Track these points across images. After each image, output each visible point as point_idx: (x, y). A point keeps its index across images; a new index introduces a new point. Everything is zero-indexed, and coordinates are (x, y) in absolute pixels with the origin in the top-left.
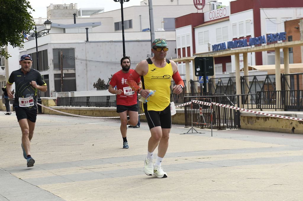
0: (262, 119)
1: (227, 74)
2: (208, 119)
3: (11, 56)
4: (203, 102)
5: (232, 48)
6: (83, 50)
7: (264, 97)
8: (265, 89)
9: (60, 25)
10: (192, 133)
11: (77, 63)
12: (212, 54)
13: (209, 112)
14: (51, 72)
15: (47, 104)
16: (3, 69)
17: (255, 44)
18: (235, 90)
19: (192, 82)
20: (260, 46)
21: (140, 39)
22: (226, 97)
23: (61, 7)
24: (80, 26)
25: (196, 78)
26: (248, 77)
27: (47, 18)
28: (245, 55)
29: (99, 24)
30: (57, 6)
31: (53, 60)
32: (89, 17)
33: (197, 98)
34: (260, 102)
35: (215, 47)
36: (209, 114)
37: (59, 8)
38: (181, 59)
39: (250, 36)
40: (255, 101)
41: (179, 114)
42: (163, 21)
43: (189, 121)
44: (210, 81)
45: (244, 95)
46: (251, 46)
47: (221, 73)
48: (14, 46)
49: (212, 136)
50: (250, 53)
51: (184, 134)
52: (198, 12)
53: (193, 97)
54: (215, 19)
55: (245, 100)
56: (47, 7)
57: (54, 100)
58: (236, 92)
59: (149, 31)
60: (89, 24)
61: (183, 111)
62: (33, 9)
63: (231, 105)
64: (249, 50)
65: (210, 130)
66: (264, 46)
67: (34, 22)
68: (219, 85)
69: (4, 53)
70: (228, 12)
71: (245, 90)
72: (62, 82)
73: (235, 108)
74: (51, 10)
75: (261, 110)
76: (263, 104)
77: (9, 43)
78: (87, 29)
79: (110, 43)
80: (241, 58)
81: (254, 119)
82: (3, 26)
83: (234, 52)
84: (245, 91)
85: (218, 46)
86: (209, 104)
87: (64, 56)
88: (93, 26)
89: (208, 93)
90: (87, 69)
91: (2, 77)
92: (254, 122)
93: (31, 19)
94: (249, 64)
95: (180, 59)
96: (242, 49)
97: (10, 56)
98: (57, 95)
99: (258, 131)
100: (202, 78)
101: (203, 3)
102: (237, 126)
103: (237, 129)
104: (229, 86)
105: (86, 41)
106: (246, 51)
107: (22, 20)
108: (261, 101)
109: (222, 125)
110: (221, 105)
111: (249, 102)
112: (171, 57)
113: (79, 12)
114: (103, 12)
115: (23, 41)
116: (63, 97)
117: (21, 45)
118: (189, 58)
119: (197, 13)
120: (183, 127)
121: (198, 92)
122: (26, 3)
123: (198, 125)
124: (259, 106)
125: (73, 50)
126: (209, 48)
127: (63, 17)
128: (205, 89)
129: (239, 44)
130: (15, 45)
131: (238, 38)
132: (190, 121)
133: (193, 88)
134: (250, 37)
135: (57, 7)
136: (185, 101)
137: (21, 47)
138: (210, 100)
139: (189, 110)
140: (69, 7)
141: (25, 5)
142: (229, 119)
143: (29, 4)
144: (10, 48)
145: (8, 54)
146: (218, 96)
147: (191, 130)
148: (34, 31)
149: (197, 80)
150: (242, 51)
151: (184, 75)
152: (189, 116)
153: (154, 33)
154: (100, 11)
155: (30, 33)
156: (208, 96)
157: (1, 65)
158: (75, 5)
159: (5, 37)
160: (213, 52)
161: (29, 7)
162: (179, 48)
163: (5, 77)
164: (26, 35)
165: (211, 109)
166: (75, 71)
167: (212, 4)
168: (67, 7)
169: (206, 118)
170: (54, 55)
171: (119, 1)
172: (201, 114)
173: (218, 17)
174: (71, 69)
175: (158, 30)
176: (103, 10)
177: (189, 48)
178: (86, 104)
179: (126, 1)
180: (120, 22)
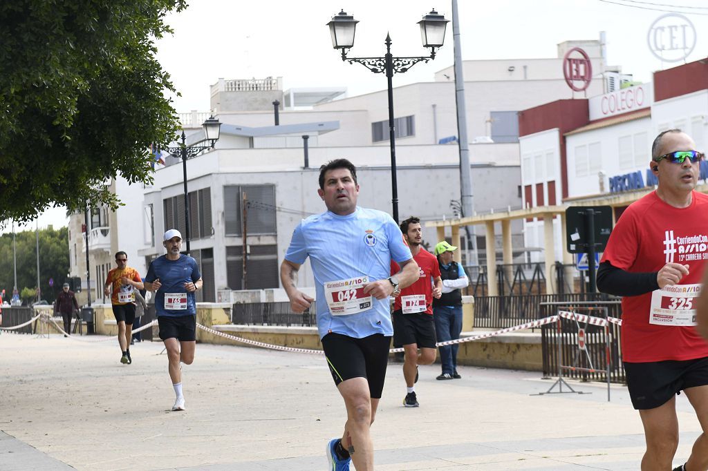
2: (598, 359)
3: (124, 205)
4: (586, 317)
6: (295, 188)
9: (240, 129)
10: (561, 392)
11: (281, 219)
12: (608, 200)
13: (602, 341)
14: (219, 241)
15: (207, 321)
16: (105, 235)
19: (560, 268)
23: (244, 86)
24: (290, 130)
25: (570, 259)
27: (210, 111)
29: (333, 127)
30: (233, 83)
31: (223, 213)
32: (310, 108)
33: (571, 308)
35: (615, 182)
36: (602, 347)
37: (239, 88)
38: (533, 211)
41: (527, 346)
42: (488, 118)
43: (552, 364)
46: (705, 179)
48: (131, 179)
49: (609, 400)
51: (541, 394)
52: (576, 98)
53: (561, 305)
54: (617, 113)
56: (211, 86)
57: (227, 310)
59: (455, 142)
60: (309, 126)
61: (537, 338)
62: (176, 92)
65: (605, 385)
67: (180, 123)
69: (107, 197)
70: (647, 97)
72: (244, 266)
74: (222, 92)
77: (118, 172)
78: (306, 138)
82: (104, 131)
85: (624, 180)
86: (601, 322)
87: (249, 203)
88: (319, 131)
89: (598, 294)
91: (101, 254)
93: (173, 115)
95: (530, 210)
98: (233, 298)
100: (584, 258)
101: (587, 75)
105: (304, 168)
107: (150, 119)
112: (509, 207)
113: (288, 97)
114: (343, 98)
115: (152, 168)
116: (247, 302)
117: (147, 177)
118: (552, 209)
119: (573, 100)
120: (536, 381)
121: (575, 291)
122: (161, 77)
123: (574, 372)
125: (271, 188)
126: (602, 184)
127: (248, 109)
128: (591, 285)
130: (133, 178)
132: (556, 363)
133: (562, 281)
134: (702, 159)
135: (234, 86)
136: (543, 315)
137: (147, 182)
138: (603, 311)
139: (553, 335)
140: (262, 85)
141: (157, 80)
143: (169, 80)
144: (120, 185)
145: (116, 200)
147: (558, 386)
148: (179, 143)
149: (571, 263)
151: (539, 250)
152: (554, 352)
153: (467, 146)
154: (337, 94)
155: (169, 148)
156: (600, 302)
157: (100, 226)
158: (277, 80)
159: (109, 159)
160: (612, 193)
161: (169, 86)
162: (528, 183)
163: (108, 252)
164: (159, 152)
165: (608, 334)
166: (276, 241)
167: (609, 78)
168: (258, 86)
169: (594, 355)
170: (226, 202)
171: (383, 70)
172: (582, 346)
173: (624, 109)
174: (267, 235)
175: (477, 142)
176: (344, 92)
177: (552, 184)
178: (301, 319)
179: (399, 70)
180: (386, 121)
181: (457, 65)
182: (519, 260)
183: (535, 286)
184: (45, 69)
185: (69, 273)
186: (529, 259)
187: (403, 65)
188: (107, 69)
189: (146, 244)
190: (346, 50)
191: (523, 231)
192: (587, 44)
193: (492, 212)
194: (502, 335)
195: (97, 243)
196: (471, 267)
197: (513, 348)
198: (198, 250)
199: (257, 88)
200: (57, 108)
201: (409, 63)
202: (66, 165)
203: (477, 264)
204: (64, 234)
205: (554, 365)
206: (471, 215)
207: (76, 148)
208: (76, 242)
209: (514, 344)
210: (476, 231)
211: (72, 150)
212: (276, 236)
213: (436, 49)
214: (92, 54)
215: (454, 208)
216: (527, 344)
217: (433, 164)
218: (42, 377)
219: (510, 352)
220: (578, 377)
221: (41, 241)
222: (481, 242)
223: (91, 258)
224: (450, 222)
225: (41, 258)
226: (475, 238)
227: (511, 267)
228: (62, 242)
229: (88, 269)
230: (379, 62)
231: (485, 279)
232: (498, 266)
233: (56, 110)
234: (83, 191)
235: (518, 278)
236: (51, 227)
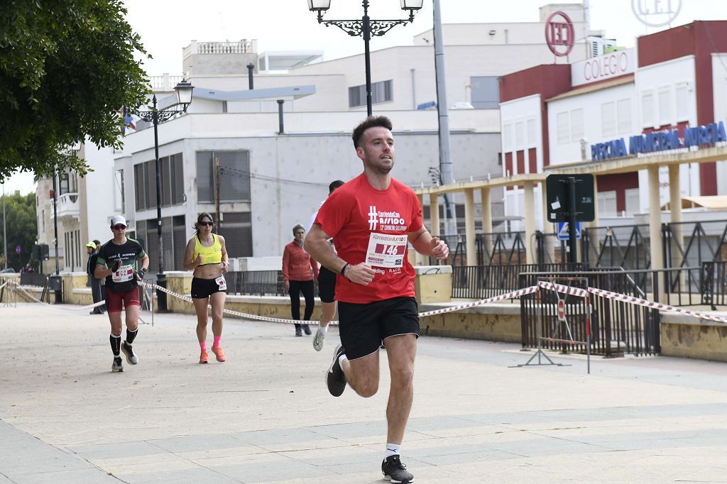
0: (716, 332)
1: (628, 217)
2: (579, 331)
3: (93, 171)
4: (566, 288)
5: (641, 152)
6: (269, 154)
7: (721, 275)
8: (723, 255)
9: (213, 93)
10: (540, 364)
11: (255, 186)
12: (590, 168)
13: (582, 313)
14: (191, 209)
15: (179, 289)
16: (74, 202)
17: (700, 143)
18: (648, 257)
19: (540, 237)
20: (711, 149)
21: (412, 128)
22: (625, 274)
23: (218, 49)
24: (265, 94)
25: (550, 228)
26: (681, 226)
27: (182, 74)
28: (674, 169)
29: (310, 91)
30: (206, 46)
31: (195, 180)
33: (551, 278)
34: (710, 288)
35: (597, 149)
36: (582, 319)
37: (212, 51)
38: (514, 179)
39: (687, 122)
40: (698, 284)
41: (506, 317)
42: (468, 83)
43: (531, 335)
44: (586, 233)
45: (671, 271)
46: (689, 147)
47: (614, 214)
48: (100, 144)
49: (589, 372)
50: (687, 165)
51: (519, 366)
52: (558, 63)
53: (541, 275)
54: (600, 78)
55: (673, 283)
56: (184, 48)
58: (650, 263)
59: (434, 107)
60: (284, 91)
61: (516, 309)
62: (147, 54)
63: (637, 295)
64: (683, 158)
65: (585, 357)
66: (722, 147)
67: (151, 87)
68: (608, 244)
69: (75, 162)
70: (630, 62)
71: (672, 256)
73: (647, 303)
74: (193, 55)
75: (714, 309)
76: (718, 294)
77: (87, 136)
78: (281, 102)
79: (337, 137)
80: (664, 176)
81: (695, 332)
82: (73, 94)
83: (646, 161)
84: (672, 261)
85: (607, 147)
86: (581, 292)
87: (222, 169)
88: (294, 96)
89: (579, 264)
90: (279, 203)
91: (70, 221)
92: (696, 337)
93: (145, 78)
94: (684, 192)
95: (510, 178)
96: (667, 155)
97: (89, 170)
99: (704, 362)
100: (565, 227)
102: (652, 347)
103: (652, 355)
104: (633, 247)
105: (279, 134)
106: (676, 159)
107: (120, 82)
108: (712, 288)
109: (614, 344)
110: (613, 294)
111: (684, 288)
112: (489, 175)
113: (262, 61)
114: (320, 61)
115: (123, 133)
117: (116, 142)
118: (533, 177)
119: (555, 65)
120: (514, 353)
121: (556, 261)
122: (131, 38)
123: (554, 343)
124: (707, 298)
125: (245, 154)
126: (583, 152)
127: (222, 73)
128: (572, 255)
129: (657, 142)
130: (102, 143)
131: (657, 127)
132: (535, 336)
133: (543, 251)
134: (687, 126)
135: (207, 49)
136: (523, 282)
137: (116, 147)
138: (584, 282)
139: (532, 306)
140: (236, 48)
141: (127, 42)
142: (632, 331)
143: (139, 42)
144: (89, 149)
145: (85, 166)
146: (605, 272)
147: (537, 358)
148: (149, 107)
149: (552, 232)
150: (666, 160)
151: (519, 219)
152: (533, 323)
153: (446, 113)
154: (313, 57)
155: (139, 112)
156: (580, 272)
157: (68, 192)
158: (251, 43)
159: (78, 122)
160: (593, 161)
161: (139, 47)
162: (508, 151)
163: (77, 219)
164: (129, 116)
165: (588, 305)
166: (250, 208)
167: (592, 43)
168: (232, 48)
169: (574, 326)
170: (199, 167)
171: (360, 33)
172: (562, 317)
173: (607, 74)
174: (241, 203)
175: (458, 107)
176: (321, 56)
177: (533, 151)
178: (275, 289)
179: (377, 33)
180: (363, 86)
181: (436, 29)
182: (498, 229)
183: (515, 256)
184: (11, 30)
185: (37, 240)
186: (509, 228)
187: (381, 28)
188: (75, 30)
189: (116, 211)
190: (322, 12)
191: (503, 200)
192: (571, 7)
193: (472, 180)
194: (480, 305)
195: (65, 209)
196: (449, 236)
197: (492, 319)
198: (169, 218)
199: (231, 51)
200: (24, 70)
201: (387, 26)
202: (33, 129)
203: (456, 234)
204: (32, 200)
205: (533, 336)
206: (450, 183)
207: (44, 112)
208: (44, 209)
209: (492, 315)
210: (455, 199)
211: (40, 113)
212: (249, 203)
213: (414, 11)
214: (60, 14)
215: (433, 176)
216: (505, 315)
217: (412, 131)
218: (8, 347)
219: (489, 323)
220: (558, 348)
221: (7, 207)
222: (460, 210)
223: (60, 224)
224: (429, 189)
225: (8, 224)
226: (454, 206)
227: (491, 237)
228: (29, 208)
229: (56, 236)
230: (356, 25)
231: (463, 248)
232: (477, 235)
233: (23, 72)
234: (51, 156)
235: (497, 248)
236: (18, 193)
